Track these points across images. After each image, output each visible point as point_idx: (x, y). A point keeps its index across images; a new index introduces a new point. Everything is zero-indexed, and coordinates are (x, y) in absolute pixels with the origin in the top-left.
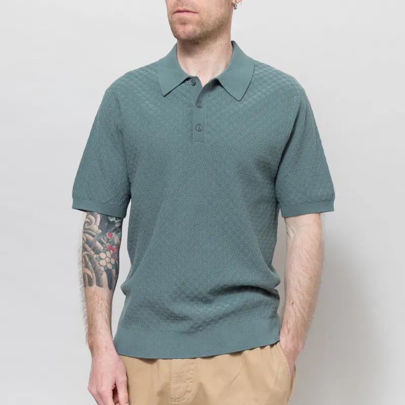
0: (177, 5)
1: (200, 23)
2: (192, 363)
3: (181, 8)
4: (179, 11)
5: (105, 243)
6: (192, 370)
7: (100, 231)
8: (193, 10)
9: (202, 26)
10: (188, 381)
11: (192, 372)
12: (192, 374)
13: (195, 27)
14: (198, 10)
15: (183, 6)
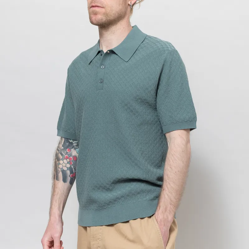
0: (91, 2)
1: (106, 14)
2: (101, 229)
3: (94, 4)
4: (93, 7)
5: (64, 155)
6: (100, 233)
7: (63, 148)
8: (102, 6)
9: (107, 16)
10: (98, 240)
11: (100, 234)
12: (100, 236)
13: (102, 17)
14: (104, 6)
15: (95, 3)
